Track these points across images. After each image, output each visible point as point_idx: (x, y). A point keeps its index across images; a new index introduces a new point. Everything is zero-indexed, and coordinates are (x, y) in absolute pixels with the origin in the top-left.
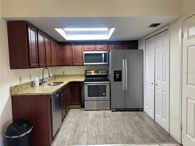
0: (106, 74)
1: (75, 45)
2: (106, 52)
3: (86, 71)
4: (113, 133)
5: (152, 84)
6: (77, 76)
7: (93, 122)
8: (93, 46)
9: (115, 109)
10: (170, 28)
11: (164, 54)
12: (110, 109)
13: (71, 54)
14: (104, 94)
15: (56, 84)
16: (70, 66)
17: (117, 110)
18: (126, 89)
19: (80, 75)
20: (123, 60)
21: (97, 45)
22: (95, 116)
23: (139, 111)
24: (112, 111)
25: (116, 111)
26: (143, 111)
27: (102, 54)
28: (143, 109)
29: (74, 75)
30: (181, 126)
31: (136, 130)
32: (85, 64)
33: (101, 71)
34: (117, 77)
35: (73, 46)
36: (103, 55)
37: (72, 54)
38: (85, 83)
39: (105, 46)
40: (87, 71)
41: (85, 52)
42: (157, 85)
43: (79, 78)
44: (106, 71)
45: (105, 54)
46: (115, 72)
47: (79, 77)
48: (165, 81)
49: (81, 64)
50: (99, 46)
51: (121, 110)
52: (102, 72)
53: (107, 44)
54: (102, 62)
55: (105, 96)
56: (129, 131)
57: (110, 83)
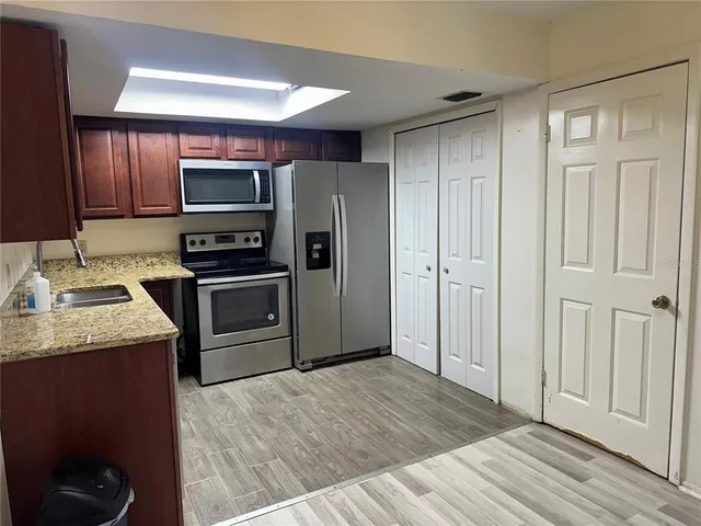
0: (259, 245)
1: (139, 131)
2: (267, 166)
3: (183, 237)
4: (358, 437)
5: (429, 269)
6: (143, 256)
7: (267, 418)
8: (216, 141)
9: (313, 361)
10: (502, 109)
11: (475, 181)
12: (293, 366)
13: (123, 170)
14: (271, 317)
15: (108, 293)
16: (122, 217)
17: (319, 364)
18: (344, 293)
19: (158, 255)
20: (334, 198)
21: (230, 139)
22: (260, 397)
23: (378, 356)
24: (303, 371)
25: (314, 368)
26: (390, 354)
27: (250, 173)
28: (390, 347)
29: (133, 256)
30: (544, 374)
31: (415, 413)
32: (186, 208)
33: (244, 235)
34: (316, 256)
35: (133, 137)
36: (256, 176)
37: (126, 170)
38: (200, 282)
39: (259, 146)
40: (188, 239)
41: (185, 164)
42: (447, 272)
43: (152, 264)
44: (258, 234)
45: (263, 174)
46: (311, 238)
47: (155, 260)
48: (480, 258)
49: (168, 209)
50: (237, 144)
51: (327, 361)
52: (247, 240)
53: (266, 138)
54: (253, 202)
55: (276, 322)
56: (399, 419)
57: (289, 277)
